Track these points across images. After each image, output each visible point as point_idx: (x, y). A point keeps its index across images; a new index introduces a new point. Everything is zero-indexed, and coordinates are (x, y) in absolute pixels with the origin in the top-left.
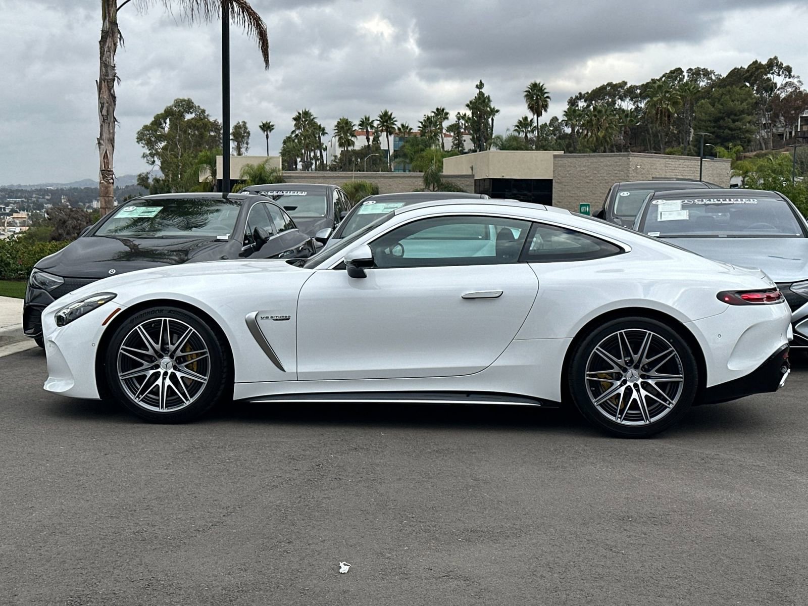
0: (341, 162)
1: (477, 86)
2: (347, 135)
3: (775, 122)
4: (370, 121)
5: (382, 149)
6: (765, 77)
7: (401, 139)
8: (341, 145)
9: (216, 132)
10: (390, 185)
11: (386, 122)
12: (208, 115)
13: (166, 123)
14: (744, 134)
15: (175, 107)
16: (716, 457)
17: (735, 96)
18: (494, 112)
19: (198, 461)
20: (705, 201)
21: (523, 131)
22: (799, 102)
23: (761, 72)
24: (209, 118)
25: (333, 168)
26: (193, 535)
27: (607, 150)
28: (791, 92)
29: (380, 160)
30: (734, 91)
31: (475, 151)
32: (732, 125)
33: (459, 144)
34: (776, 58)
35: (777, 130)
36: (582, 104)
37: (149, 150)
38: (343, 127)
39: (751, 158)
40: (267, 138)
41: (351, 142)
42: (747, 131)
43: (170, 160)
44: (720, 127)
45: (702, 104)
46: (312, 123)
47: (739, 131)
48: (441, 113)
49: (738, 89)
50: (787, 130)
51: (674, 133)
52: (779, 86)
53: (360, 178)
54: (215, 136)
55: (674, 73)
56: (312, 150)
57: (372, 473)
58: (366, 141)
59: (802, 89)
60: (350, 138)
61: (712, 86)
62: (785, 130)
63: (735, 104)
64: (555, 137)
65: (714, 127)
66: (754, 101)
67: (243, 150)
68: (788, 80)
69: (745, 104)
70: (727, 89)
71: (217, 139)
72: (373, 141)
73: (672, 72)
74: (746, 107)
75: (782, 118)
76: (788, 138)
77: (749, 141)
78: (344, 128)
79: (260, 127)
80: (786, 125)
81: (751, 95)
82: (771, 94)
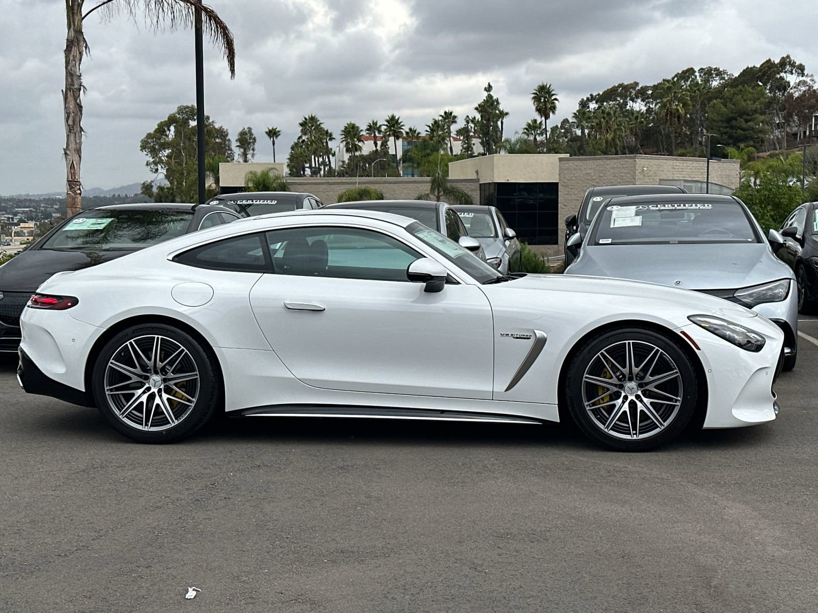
0: (349, 168)
1: (485, 89)
2: (354, 140)
3: (789, 121)
4: (378, 126)
5: (390, 153)
6: (778, 76)
7: (409, 143)
8: (348, 150)
9: (221, 139)
10: (394, 191)
11: (393, 126)
12: (213, 122)
13: (169, 130)
14: (757, 134)
15: (179, 114)
16: (623, 470)
17: (747, 95)
18: (503, 114)
19: (90, 482)
20: (660, 207)
21: (532, 134)
22: (813, 101)
23: (774, 71)
24: (215, 124)
25: (341, 174)
26: (52, 561)
27: (619, 152)
28: (804, 91)
29: (388, 164)
30: (746, 90)
31: (484, 154)
32: (744, 125)
33: (468, 148)
34: (788, 57)
35: (791, 130)
36: (593, 106)
37: (153, 158)
38: (349, 132)
39: (764, 158)
40: (274, 144)
41: (358, 147)
42: (761, 131)
43: (174, 168)
44: (732, 127)
45: (714, 104)
46: (318, 128)
47: (751, 132)
48: (449, 117)
49: (750, 89)
50: (802, 129)
51: (687, 134)
52: (792, 85)
53: (364, 183)
54: (221, 143)
55: (686, 73)
56: (320, 156)
57: (265, 491)
58: (374, 145)
59: (815, 88)
60: (357, 143)
61: (724, 86)
62: (798, 129)
63: (748, 104)
64: (566, 140)
65: (726, 127)
66: (767, 100)
67: (249, 156)
68: (801, 78)
69: (757, 103)
70: (739, 89)
71: (223, 146)
72: (381, 146)
73: (684, 72)
74: (759, 106)
75: (796, 118)
76: (802, 137)
77: (762, 141)
78: (351, 132)
79: (266, 132)
80: (800, 124)
81: (763, 94)
82: (784, 93)
